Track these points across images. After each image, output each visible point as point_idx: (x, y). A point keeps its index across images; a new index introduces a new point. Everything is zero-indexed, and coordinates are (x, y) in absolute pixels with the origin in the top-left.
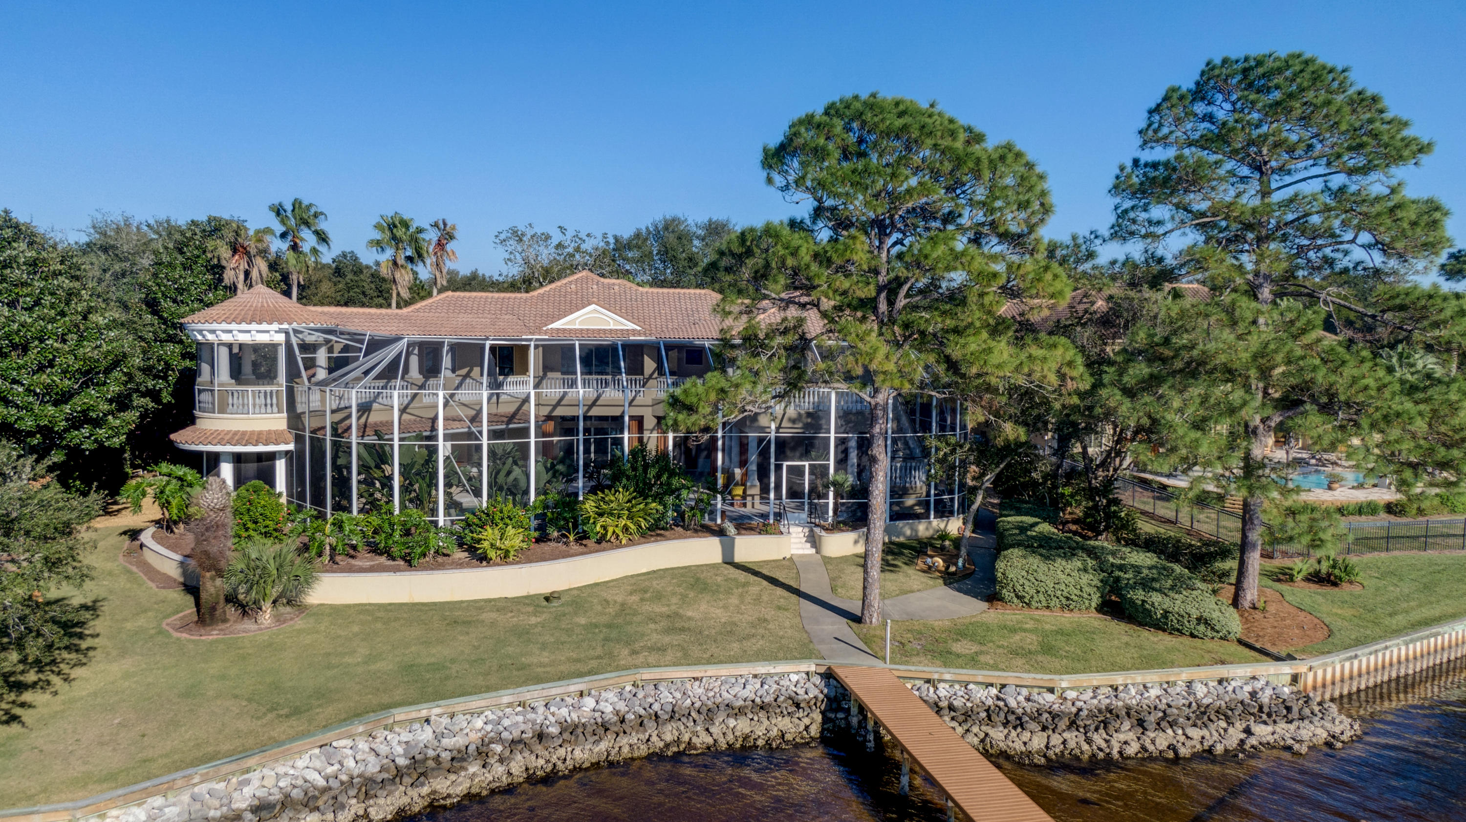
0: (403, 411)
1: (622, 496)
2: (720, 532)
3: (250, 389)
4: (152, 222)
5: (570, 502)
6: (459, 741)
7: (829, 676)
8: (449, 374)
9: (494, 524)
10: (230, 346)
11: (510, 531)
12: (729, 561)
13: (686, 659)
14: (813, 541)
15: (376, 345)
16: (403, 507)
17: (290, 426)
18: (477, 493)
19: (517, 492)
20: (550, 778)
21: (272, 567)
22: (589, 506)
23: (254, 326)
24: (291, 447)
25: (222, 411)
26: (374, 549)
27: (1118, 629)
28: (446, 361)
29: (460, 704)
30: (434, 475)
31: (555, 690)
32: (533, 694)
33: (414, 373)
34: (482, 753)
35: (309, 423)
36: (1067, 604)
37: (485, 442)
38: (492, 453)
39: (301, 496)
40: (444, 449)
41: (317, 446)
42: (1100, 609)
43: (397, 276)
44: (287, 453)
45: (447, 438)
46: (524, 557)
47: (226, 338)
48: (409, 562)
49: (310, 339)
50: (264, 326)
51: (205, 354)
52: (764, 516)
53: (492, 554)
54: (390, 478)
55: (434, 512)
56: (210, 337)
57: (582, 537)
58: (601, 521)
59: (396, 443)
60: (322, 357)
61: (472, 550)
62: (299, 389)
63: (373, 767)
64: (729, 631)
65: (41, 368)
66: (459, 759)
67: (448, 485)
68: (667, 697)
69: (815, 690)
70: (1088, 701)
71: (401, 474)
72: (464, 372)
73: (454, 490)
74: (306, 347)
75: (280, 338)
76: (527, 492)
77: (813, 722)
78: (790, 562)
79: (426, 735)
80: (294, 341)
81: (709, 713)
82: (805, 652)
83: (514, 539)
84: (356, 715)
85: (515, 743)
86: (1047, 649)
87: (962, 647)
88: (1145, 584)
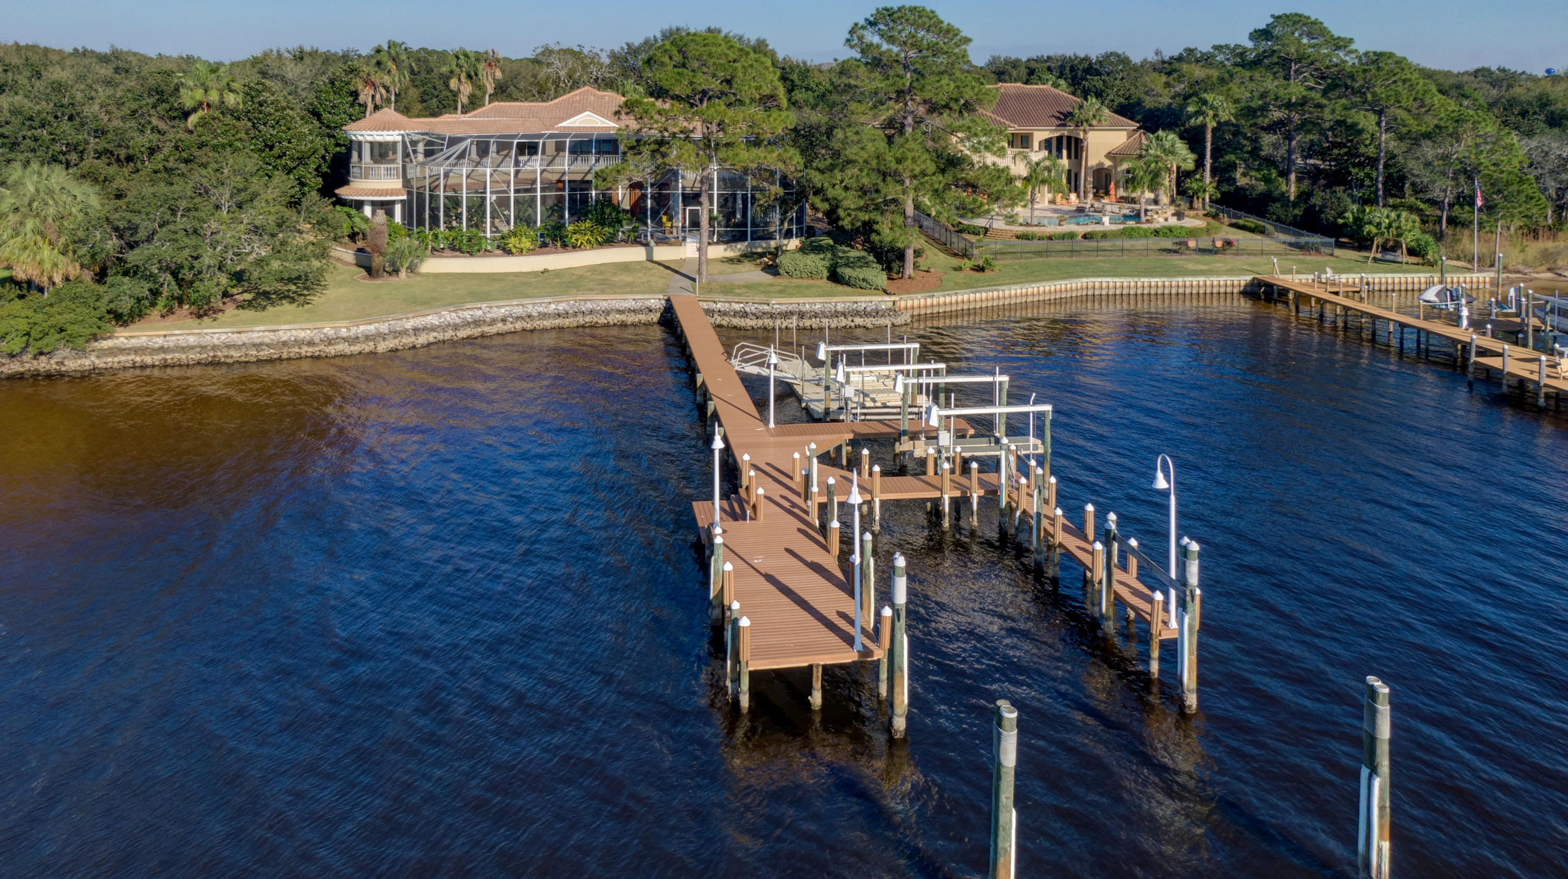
0: (468, 177)
1: (588, 224)
2: (646, 245)
3: (382, 166)
4: (290, 49)
5: (560, 227)
6: (494, 315)
7: (668, 300)
8: (495, 155)
9: (515, 236)
10: (371, 143)
11: (524, 239)
12: (650, 259)
13: (605, 293)
15: (453, 141)
16: (468, 227)
17: (404, 186)
18: (508, 222)
19: (529, 222)
21: (406, 252)
22: (570, 228)
23: (385, 133)
24: (405, 197)
25: (366, 178)
26: (453, 248)
27: (830, 285)
28: (493, 148)
29: (494, 304)
30: (484, 212)
31: (538, 301)
32: (528, 302)
33: (474, 155)
34: (504, 320)
35: (415, 184)
36: (811, 275)
37: (512, 195)
38: (517, 201)
39: (410, 223)
40: (490, 198)
41: (421, 197)
42: (829, 278)
43: (462, 88)
44: (402, 201)
45: (491, 193)
46: (531, 252)
47: (370, 139)
48: (471, 254)
49: (415, 138)
50: (391, 132)
51: (355, 146)
53: (514, 250)
54: (461, 214)
55: (485, 232)
56: (360, 138)
57: (564, 246)
58: (575, 236)
59: (464, 196)
60: (421, 148)
61: (504, 250)
62: (409, 166)
63: (458, 321)
64: (629, 285)
65: (280, 157)
66: (493, 322)
67: (492, 217)
68: (590, 306)
69: (660, 306)
70: (784, 308)
71: (468, 211)
72: (505, 152)
73: (497, 221)
74: (414, 143)
75: (399, 138)
76: (535, 222)
77: (655, 317)
78: (683, 261)
79: (480, 313)
80: (407, 140)
81: (607, 313)
82: (663, 292)
83: (526, 243)
84: (449, 305)
85: (517, 318)
86: (780, 291)
88: (847, 265)
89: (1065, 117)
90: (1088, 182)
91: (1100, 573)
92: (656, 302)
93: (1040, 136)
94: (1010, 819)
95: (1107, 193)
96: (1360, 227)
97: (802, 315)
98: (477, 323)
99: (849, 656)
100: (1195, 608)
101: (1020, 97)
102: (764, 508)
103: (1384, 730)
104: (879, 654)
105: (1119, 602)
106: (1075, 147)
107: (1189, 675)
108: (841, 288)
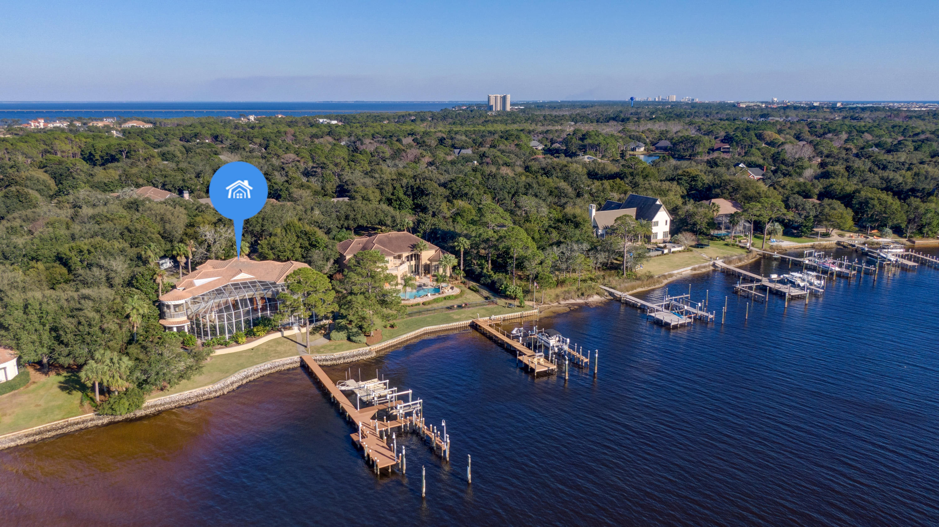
1: (261, 327)
2: (281, 331)
3: (179, 313)
6: (250, 373)
7: (300, 357)
9: (240, 337)
11: (243, 338)
12: (283, 337)
13: (279, 358)
14: (299, 330)
17: (187, 318)
18: (234, 331)
20: (263, 376)
22: (255, 330)
24: (190, 323)
25: (172, 317)
27: (349, 342)
29: (249, 368)
31: (261, 365)
32: (258, 366)
34: (254, 374)
36: (341, 340)
42: (347, 340)
44: (187, 324)
46: (246, 342)
50: (182, 300)
51: (166, 306)
52: (289, 324)
53: (240, 342)
56: (170, 304)
57: (255, 337)
58: (257, 333)
61: (236, 342)
62: (188, 311)
64: (285, 352)
66: (251, 375)
68: (277, 364)
69: (299, 360)
70: (338, 356)
76: (243, 330)
77: (299, 364)
78: (294, 335)
81: (283, 365)
82: (297, 354)
83: (244, 340)
84: (236, 372)
86: (335, 349)
87: (322, 350)
88: (353, 336)
89: (414, 247)
90: (421, 270)
91: (433, 439)
92: (296, 358)
93: (405, 254)
94: (424, 481)
95: (429, 273)
96: (506, 291)
97: (344, 358)
98: (247, 377)
99: (395, 463)
100: (449, 445)
101: (397, 238)
102: (369, 435)
103: (470, 461)
104: (399, 461)
105: (437, 444)
106: (417, 257)
107: (447, 456)
108: (353, 344)
